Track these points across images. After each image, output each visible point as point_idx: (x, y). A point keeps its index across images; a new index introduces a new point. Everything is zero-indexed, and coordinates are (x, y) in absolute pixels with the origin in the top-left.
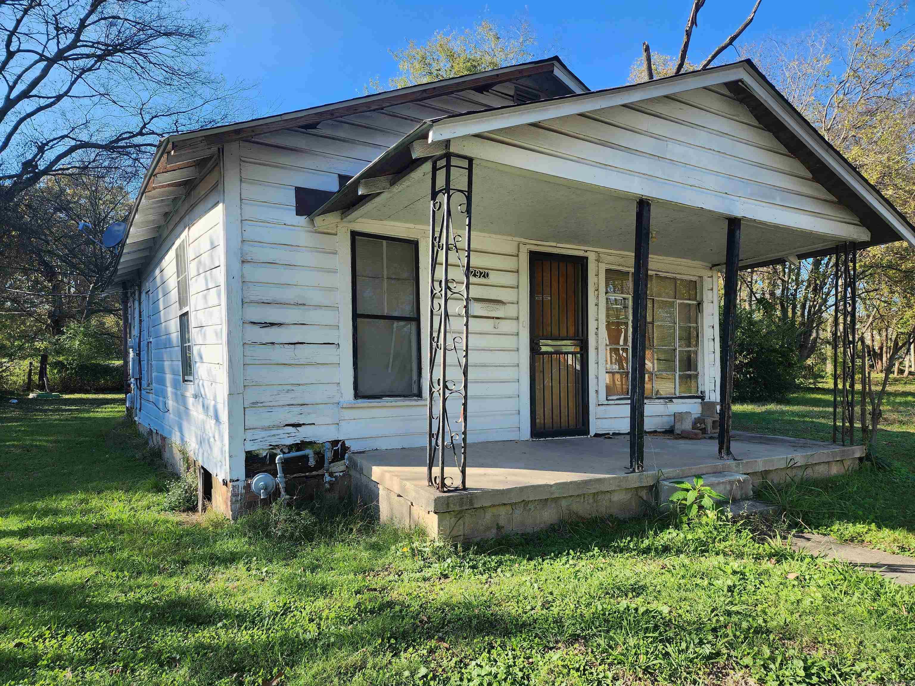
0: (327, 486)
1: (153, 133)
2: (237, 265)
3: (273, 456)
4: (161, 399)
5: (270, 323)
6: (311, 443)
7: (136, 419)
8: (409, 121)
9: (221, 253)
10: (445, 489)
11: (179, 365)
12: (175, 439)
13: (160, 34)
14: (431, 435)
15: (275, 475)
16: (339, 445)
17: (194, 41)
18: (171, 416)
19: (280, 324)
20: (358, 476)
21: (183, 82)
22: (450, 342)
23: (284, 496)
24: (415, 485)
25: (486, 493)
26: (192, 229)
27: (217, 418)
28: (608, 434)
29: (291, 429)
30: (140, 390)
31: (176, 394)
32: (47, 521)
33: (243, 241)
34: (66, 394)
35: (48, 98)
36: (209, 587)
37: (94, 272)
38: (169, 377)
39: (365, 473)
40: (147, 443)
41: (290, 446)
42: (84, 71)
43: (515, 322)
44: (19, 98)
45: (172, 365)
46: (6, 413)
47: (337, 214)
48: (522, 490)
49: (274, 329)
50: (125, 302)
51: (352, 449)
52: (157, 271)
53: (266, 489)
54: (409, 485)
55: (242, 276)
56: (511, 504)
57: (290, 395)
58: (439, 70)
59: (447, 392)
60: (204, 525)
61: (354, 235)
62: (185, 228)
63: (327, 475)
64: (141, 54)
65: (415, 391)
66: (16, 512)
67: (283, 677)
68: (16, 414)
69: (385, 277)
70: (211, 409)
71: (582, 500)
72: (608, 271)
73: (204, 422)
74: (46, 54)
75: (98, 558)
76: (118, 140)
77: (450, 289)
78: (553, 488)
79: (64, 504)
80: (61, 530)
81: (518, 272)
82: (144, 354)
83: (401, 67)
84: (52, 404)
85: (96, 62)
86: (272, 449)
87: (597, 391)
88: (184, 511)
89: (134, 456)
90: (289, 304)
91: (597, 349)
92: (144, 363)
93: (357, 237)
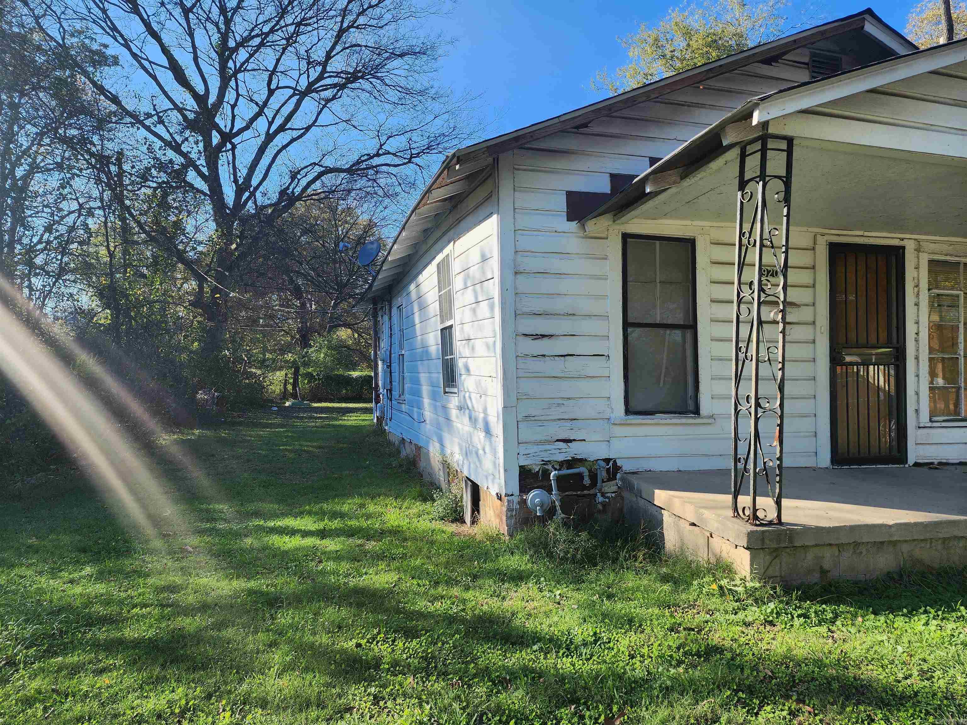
0: (600, 507)
1: (389, 153)
2: (510, 276)
3: (546, 474)
4: (415, 409)
5: (541, 335)
6: (582, 461)
7: (386, 428)
8: (686, 107)
9: (494, 265)
10: (758, 523)
11: (440, 378)
12: (434, 450)
13: (394, 55)
14: (737, 460)
15: (549, 491)
16: (611, 464)
17: (425, 58)
18: (428, 427)
19: (550, 336)
20: (635, 499)
21: (415, 99)
22: (763, 353)
23: (560, 515)
24: (719, 516)
25: (807, 530)
26: (456, 243)
27: (488, 431)
28: (932, 463)
29: (562, 445)
30: (391, 400)
31: (435, 407)
32: (336, 524)
33: (516, 252)
34: (315, 402)
35: (300, 129)
36: (506, 604)
37: (334, 289)
38: (425, 390)
39: (644, 496)
40: (399, 452)
41: (561, 462)
42: (328, 101)
43: (810, 328)
44: (277, 132)
45: (430, 378)
46: (270, 419)
47: (609, 216)
48: (853, 529)
49: (545, 341)
50: (375, 316)
51: (624, 468)
52: (412, 287)
53: (542, 506)
54: (707, 514)
55: (516, 288)
56: (838, 545)
57: (562, 409)
58: (674, 51)
59: (760, 410)
60: (479, 538)
61: (626, 237)
62: (449, 242)
63: (599, 495)
64: (378, 78)
65: (691, 407)
66: (310, 513)
67: (626, 717)
68: (278, 421)
69: (658, 281)
70: (480, 421)
71: (928, 546)
72: (931, 262)
73: (471, 435)
74: (298, 88)
75: (396, 564)
76: (358, 162)
77: (764, 291)
78: (893, 529)
79: (345, 508)
80: (351, 533)
81: (814, 267)
82: (395, 366)
83: (631, 54)
84: (306, 412)
85: (338, 91)
86: (544, 464)
87: (917, 411)
88: (452, 522)
89: (390, 464)
90: (560, 315)
91: (917, 358)
92: (395, 375)
93: (628, 240)
